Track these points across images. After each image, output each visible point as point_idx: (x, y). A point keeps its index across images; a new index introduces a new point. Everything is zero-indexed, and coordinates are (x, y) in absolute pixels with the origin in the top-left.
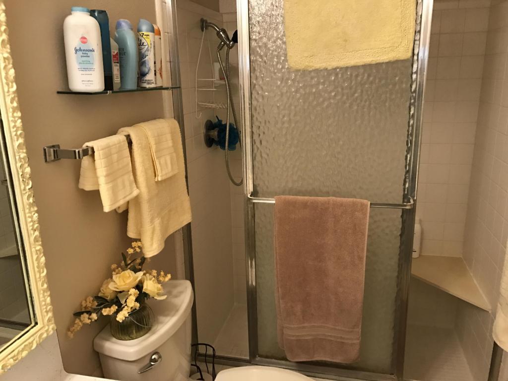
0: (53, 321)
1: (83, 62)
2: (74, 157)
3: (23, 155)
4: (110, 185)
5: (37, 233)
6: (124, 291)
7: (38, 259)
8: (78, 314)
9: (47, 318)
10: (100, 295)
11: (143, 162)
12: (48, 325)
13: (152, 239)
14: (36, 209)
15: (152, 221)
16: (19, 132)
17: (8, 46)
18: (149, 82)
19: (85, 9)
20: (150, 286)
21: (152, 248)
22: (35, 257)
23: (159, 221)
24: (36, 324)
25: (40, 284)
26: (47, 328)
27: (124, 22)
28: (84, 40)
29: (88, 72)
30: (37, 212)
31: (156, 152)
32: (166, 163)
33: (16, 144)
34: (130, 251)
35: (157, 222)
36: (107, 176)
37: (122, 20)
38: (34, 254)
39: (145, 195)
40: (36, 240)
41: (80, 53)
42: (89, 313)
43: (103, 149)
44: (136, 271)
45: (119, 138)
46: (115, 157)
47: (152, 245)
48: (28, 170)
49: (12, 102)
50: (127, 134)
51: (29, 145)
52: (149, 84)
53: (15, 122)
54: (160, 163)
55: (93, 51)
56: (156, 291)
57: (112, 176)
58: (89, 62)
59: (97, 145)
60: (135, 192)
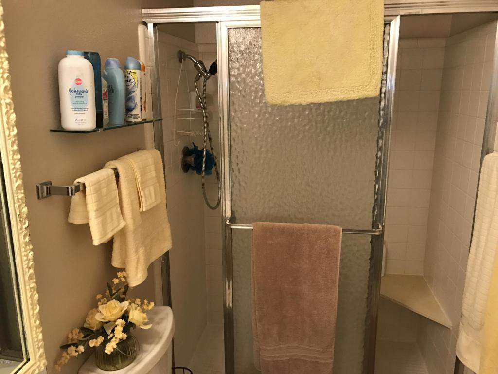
0: (44, 357)
1: (77, 103)
2: (67, 194)
3: (21, 196)
4: (100, 219)
5: (32, 271)
6: (110, 322)
7: (32, 297)
8: (65, 347)
9: (39, 354)
10: (85, 326)
11: (130, 194)
12: (40, 361)
13: (137, 268)
14: (31, 247)
15: (137, 251)
16: (18, 174)
17: (10, 92)
18: (135, 117)
19: (80, 52)
20: (136, 316)
21: (136, 277)
22: (29, 294)
23: (142, 251)
24: (28, 360)
25: (33, 320)
26: (38, 364)
27: (114, 61)
28: (78, 81)
29: (82, 112)
30: (32, 250)
31: (141, 184)
32: (150, 194)
33: (16, 185)
34: (116, 281)
35: (141, 251)
36: (97, 210)
37: (111, 59)
38: (28, 292)
39: (131, 227)
40: (30, 278)
41: (74, 94)
42: (76, 345)
43: (93, 185)
44: (121, 300)
45: (106, 173)
46: (104, 191)
47: (136, 274)
48: (25, 210)
49: (12, 146)
50: (114, 167)
51: (26, 186)
52: (135, 118)
53: (15, 164)
54: (145, 194)
55: (86, 91)
56: (142, 321)
57: (102, 211)
58: (83, 103)
59: (88, 180)
60: (122, 225)
